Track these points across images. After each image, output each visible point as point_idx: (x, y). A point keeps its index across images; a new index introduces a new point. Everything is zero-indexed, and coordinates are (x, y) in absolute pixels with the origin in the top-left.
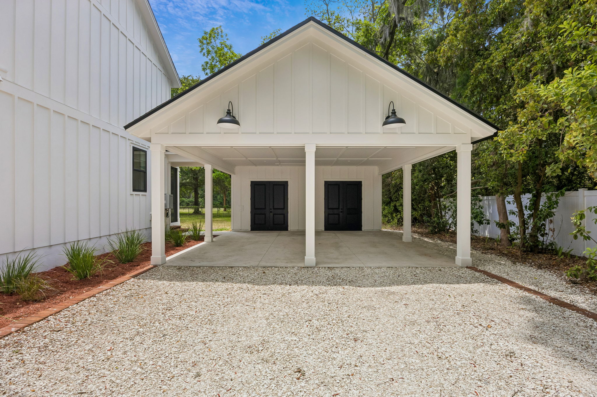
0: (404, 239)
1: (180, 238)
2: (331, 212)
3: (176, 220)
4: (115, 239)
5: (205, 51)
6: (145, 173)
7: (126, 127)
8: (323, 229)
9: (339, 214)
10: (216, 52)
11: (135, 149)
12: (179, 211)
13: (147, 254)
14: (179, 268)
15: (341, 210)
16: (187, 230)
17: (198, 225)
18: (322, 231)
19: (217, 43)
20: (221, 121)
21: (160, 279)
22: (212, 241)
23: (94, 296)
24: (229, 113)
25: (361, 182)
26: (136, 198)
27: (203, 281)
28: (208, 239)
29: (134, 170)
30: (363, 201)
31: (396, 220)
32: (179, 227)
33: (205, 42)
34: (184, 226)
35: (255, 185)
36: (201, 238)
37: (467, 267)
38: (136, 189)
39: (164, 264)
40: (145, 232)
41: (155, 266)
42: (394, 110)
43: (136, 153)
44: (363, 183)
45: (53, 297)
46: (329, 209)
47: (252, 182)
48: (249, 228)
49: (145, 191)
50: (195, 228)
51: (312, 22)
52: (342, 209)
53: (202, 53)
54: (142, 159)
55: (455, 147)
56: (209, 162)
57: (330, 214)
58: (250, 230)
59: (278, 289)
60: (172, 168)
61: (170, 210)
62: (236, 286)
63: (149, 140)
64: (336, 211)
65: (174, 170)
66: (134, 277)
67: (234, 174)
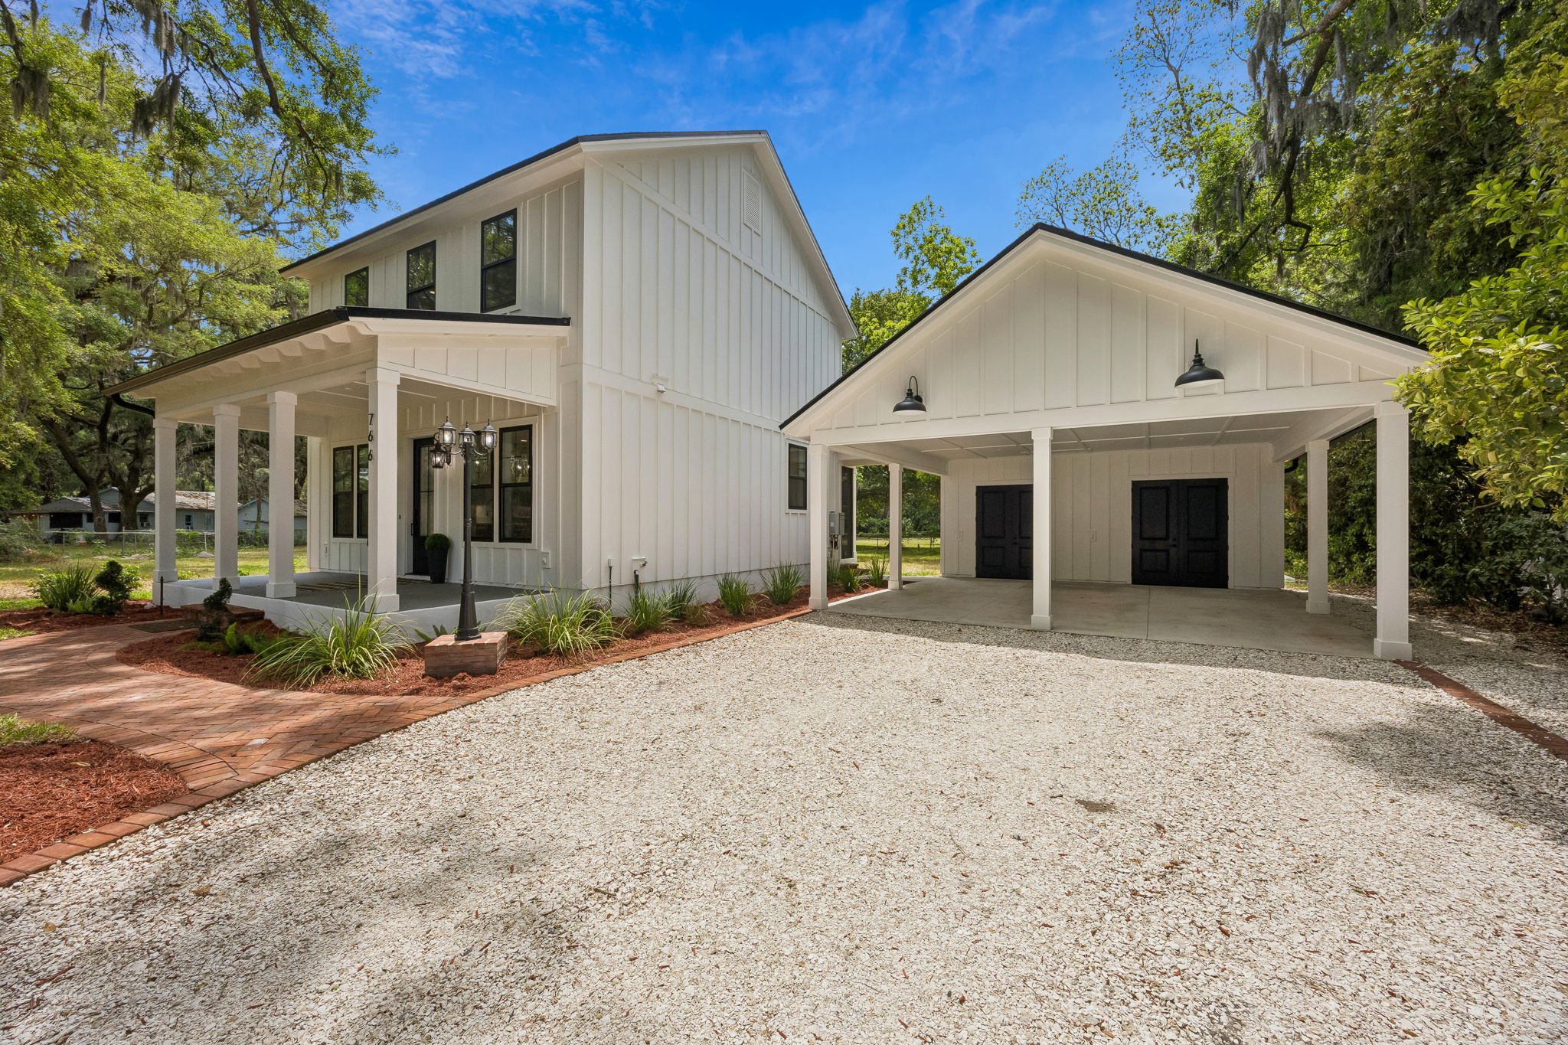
0: (1310, 606)
1: (851, 580)
2: (1147, 545)
3: (851, 555)
4: (768, 576)
5: (902, 249)
6: (805, 480)
7: (782, 427)
8: (1129, 579)
9: (1167, 551)
10: (921, 247)
11: (791, 446)
12: (856, 542)
13: (804, 596)
14: (844, 615)
15: (1171, 542)
16: (863, 572)
17: (881, 565)
18: (1126, 585)
19: (924, 228)
20: (898, 408)
21: (819, 624)
22: (901, 588)
23: (749, 629)
24: (910, 394)
25: (1225, 481)
26: (793, 519)
27: (870, 630)
28: (893, 585)
29: (790, 477)
30: (1230, 522)
31: (1359, 571)
32: (855, 566)
33: (902, 233)
34: (862, 566)
35: (983, 493)
36: (884, 584)
37: (1398, 662)
38: (792, 506)
39: (825, 609)
40: (802, 568)
41: (814, 611)
42: (1198, 356)
43: (792, 450)
44: (1230, 483)
45: (714, 625)
46: (1142, 538)
47: (978, 488)
48: (973, 574)
49: (804, 507)
50: (876, 568)
51: (1040, 232)
52: (1174, 540)
53: (898, 253)
54: (801, 460)
55: (1372, 410)
56: (895, 460)
57: (1146, 550)
58: (974, 575)
59: (967, 646)
60: (844, 469)
61: (840, 537)
62: (909, 638)
63: (808, 439)
64: (1159, 545)
65: (847, 472)
66: (789, 618)
67: (946, 473)
